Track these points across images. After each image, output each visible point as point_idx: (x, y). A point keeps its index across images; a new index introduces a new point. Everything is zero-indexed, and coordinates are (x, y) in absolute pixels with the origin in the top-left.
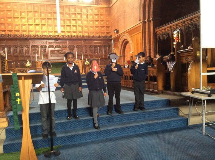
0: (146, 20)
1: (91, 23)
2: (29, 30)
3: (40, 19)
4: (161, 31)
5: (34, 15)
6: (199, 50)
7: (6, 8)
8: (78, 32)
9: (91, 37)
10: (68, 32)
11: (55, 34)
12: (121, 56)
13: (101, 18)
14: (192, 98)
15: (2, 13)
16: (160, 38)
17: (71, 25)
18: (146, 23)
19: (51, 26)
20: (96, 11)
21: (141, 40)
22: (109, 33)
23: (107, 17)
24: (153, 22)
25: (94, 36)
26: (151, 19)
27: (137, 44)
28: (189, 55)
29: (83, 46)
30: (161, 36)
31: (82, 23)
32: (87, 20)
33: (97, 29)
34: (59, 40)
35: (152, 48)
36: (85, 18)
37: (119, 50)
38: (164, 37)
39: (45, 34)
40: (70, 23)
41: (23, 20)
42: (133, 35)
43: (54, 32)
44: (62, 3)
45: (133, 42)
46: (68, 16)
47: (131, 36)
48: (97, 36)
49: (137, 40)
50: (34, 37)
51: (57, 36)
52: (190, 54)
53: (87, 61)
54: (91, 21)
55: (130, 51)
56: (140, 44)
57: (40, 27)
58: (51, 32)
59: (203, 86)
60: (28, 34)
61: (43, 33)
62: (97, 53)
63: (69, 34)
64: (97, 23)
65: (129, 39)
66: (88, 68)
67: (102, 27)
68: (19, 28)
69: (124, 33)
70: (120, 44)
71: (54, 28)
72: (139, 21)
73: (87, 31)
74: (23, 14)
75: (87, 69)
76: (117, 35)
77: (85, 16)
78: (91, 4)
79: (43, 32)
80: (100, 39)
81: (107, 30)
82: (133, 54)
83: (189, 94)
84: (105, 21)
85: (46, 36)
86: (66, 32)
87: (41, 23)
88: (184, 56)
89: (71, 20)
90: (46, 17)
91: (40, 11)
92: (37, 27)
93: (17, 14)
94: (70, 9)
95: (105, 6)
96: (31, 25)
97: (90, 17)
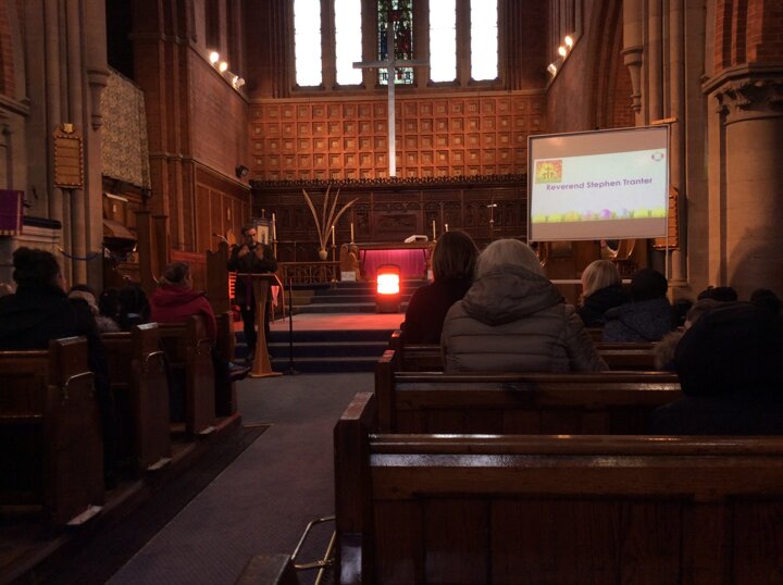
1: (489, 139)
2: (332, 167)
3: (357, 139)
5: (345, 130)
7: (284, 117)
8: (450, 169)
9: (485, 178)
10: (425, 169)
13: (517, 126)
15: (273, 130)
17: (435, 149)
20: (504, 107)
23: (536, 122)
25: (493, 176)
29: (462, 205)
31: (463, 143)
32: (476, 135)
33: (504, 155)
34: (399, 192)
36: (472, 128)
39: (367, 176)
40: (432, 143)
41: (320, 145)
44: (414, 93)
46: (427, 125)
48: (502, 174)
50: (341, 184)
54: (488, 136)
57: (358, 158)
60: (327, 177)
61: (364, 174)
63: (428, 174)
64: (505, 139)
68: (309, 164)
73: (476, 163)
74: (319, 129)
77: (473, 124)
78: (492, 89)
79: (364, 172)
85: (370, 181)
86: (420, 170)
89: (435, 137)
90: (373, 134)
91: (357, 120)
92: (350, 160)
93: (306, 131)
94: (431, 107)
95: (528, 91)
96: (337, 155)
97: (486, 125)
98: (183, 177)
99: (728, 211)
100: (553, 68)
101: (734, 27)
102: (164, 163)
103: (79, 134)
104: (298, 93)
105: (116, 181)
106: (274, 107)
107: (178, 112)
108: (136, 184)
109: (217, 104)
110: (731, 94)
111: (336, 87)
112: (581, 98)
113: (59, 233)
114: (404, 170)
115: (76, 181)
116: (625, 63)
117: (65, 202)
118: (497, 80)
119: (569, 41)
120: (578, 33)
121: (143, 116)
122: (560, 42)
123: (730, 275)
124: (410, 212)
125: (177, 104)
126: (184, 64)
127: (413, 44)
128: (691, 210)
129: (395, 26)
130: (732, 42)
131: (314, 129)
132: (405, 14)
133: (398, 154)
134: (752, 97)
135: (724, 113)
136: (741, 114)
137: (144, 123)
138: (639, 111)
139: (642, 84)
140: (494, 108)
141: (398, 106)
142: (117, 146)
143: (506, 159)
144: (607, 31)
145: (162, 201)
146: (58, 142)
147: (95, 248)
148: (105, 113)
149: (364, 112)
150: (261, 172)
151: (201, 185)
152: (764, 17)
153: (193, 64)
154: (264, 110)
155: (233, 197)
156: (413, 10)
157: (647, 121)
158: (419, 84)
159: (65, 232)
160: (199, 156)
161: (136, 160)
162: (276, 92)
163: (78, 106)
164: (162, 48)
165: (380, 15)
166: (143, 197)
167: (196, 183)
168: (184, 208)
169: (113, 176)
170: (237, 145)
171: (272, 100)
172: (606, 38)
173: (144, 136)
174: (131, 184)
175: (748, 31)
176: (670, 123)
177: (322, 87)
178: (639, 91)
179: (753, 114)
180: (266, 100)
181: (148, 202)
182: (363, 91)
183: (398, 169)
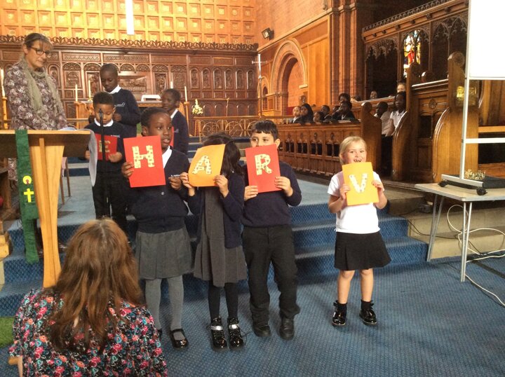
0: (341, 8)
1: (208, 11)
2: (58, 25)
4: (375, 35)
6: (463, 85)
8: (175, 35)
9: (207, 45)
10: (153, 33)
11: (119, 37)
12: (278, 96)
14: (440, 197)
16: (371, 53)
17: (160, 15)
18: (339, 15)
19: (110, 17)
21: (326, 56)
22: (250, 39)
24: (357, 13)
25: (214, 44)
26: (352, 5)
27: (318, 68)
28: (439, 97)
29: (187, 67)
30: (374, 48)
31: (185, 11)
32: (198, 5)
33: (222, 26)
34: (129, 53)
35: (352, 77)
37: (274, 79)
38: (382, 51)
39: (95, 36)
40: (157, 9)
42: (307, 44)
43: (117, 32)
45: (306, 61)
47: (302, 46)
48: (221, 43)
49: (318, 56)
50: (69, 43)
51: (126, 43)
52: (442, 94)
53: (197, 106)
54: (207, 7)
55: (301, 83)
56: (323, 65)
57: (85, 19)
58: (112, 32)
59: (466, 169)
60: (54, 35)
61: (93, 34)
62: (220, 87)
63: (154, 38)
64: (222, 11)
65: (299, 55)
66: (200, 123)
67: (235, 22)
68: (34, 21)
69: (287, 39)
70: (278, 64)
71: (118, 22)
72: (324, 9)
73: (198, 31)
75: (197, 126)
76: (268, 43)
79: (92, 32)
80: (230, 51)
81: (247, 30)
82: (308, 90)
83: (434, 188)
84: (241, 8)
85: (99, 41)
86: (147, 33)
87: (87, 9)
88: (427, 98)
89: (160, 4)
92: (77, 19)
96: (63, 13)
143: (224, 29)
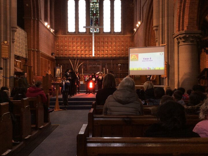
1: (119, 47)
2: (77, 53)
3: (84, 46)
5: (81, 44)
7: (64, 40)
8: (109, 54)
9: (118, 57)
10: (102, 54)
13: (126, 44)
15: (62, 43)
19: (91, 51)
20: (123, 39)
23: (131, 43)
25: (120, 57)
29: (111, 64)
31: (112, 48)
32: (115, 46)
33: (123, 51)
34: (95, 60)
36: (114, 44)
39: (87, 56)
40: (104, 48)
41: (74, 47)
44: (99, 35)
46: (102, 43)
48: (122, 56)
50: (80, 58)
58: (91, 55)
60: (76, 56)
63: (103, 56)
64: (123, 47)
67: (127, 50)
68: (71, 53)
73: (115, 53)
74: (74, 43)
77: (115, 43)
78: (120, 34)
84: (129, 46)
86: (101, 55)
87: (85, 48)
89: (105, 47)
90: (88, 45)
91: (84, 41)
92: (82, 51)
93: (71, 44)
94: (104, 38)
95: (129, 35)
96: (79, 50)
97: (118, 44)
98: (37, 55)
99: (180, 68)
100: (135, 30)
101: (181, 21)
102: (32, 52)
103: (8, 44)
104: (69, 34)
105: (18, 56)
106: (62, 37)
107: (36, 38)
108: (24, 57)
109: (47, 36)
110: (180, 38)
111: (79, 32)
112: (142, 38)
113: (2, 71)
114: (96, 55)
115: (7, 56)
116: (154, 29)
117: (4, 62)
118: (121, 32)
119: (139, 23)
120: (141, 21)
121: (26, 39)
122: (137, 23)
123: (180, 85)
124: (98, 66)
125: (36, 36)
126: (38, 25)
127: (99, 22)
128: (170, 68)
129: (95, 17)
130: (181, 25)
131: (73, 44)
132: (97, 14)
133: (95, 50)
134: (186, 39)
135: (179, 43)
136: (183, 43)
137: (26, 41)
138: (157, 42)
139: (158, 35)
140: (120, 39)
141: (95, 38)
142: (19, 47)
143: (123, 52)
144: (149, 21)
145: (31, 62)
146: (2, 46)
147: (12, 75)
148: (16, 38)
149: (86, 39)
150: (58, 54)
151: (42, 58)
152: (188, 19)
153: (40, 25)
154: (59, 38)
155: (50, 61)
156: (99, 13)
157: (159, 45)
158: (101, 33)
159: (4, 70)
160: (41, 50)
161: (24, 51)
162: (63, 33)
163: (9, 37)
164: (32, 21)
165: (91, 14)
166: (26, 61)
167: (40, 57)
168: (37, 64)
169: (18, 55)
170: (52, 47)
171: (62, 35)
172: (149, 23)
173: (26, 44)
174: (23, 57)
175: (184, 22)
176: (165, 45)
177: (75, 32)
178: (157, 37)
179: (186, 43)
180: (60, 35)
181: (27, 62)
182: (86, 34)
183: (95, 54)
